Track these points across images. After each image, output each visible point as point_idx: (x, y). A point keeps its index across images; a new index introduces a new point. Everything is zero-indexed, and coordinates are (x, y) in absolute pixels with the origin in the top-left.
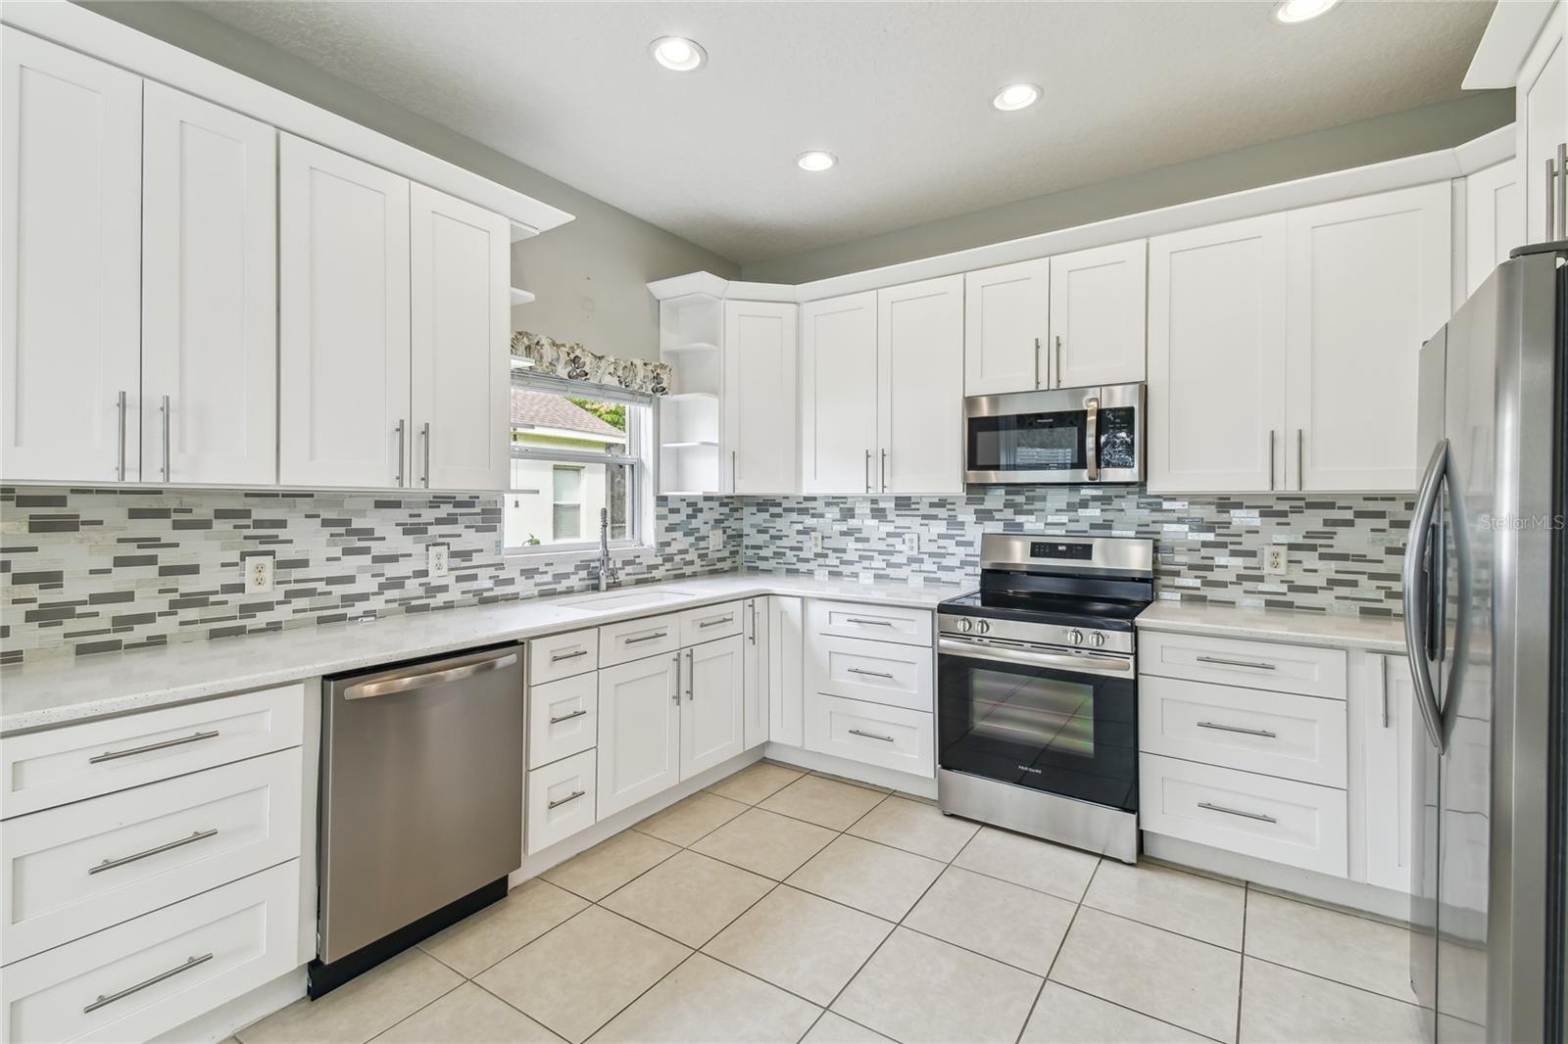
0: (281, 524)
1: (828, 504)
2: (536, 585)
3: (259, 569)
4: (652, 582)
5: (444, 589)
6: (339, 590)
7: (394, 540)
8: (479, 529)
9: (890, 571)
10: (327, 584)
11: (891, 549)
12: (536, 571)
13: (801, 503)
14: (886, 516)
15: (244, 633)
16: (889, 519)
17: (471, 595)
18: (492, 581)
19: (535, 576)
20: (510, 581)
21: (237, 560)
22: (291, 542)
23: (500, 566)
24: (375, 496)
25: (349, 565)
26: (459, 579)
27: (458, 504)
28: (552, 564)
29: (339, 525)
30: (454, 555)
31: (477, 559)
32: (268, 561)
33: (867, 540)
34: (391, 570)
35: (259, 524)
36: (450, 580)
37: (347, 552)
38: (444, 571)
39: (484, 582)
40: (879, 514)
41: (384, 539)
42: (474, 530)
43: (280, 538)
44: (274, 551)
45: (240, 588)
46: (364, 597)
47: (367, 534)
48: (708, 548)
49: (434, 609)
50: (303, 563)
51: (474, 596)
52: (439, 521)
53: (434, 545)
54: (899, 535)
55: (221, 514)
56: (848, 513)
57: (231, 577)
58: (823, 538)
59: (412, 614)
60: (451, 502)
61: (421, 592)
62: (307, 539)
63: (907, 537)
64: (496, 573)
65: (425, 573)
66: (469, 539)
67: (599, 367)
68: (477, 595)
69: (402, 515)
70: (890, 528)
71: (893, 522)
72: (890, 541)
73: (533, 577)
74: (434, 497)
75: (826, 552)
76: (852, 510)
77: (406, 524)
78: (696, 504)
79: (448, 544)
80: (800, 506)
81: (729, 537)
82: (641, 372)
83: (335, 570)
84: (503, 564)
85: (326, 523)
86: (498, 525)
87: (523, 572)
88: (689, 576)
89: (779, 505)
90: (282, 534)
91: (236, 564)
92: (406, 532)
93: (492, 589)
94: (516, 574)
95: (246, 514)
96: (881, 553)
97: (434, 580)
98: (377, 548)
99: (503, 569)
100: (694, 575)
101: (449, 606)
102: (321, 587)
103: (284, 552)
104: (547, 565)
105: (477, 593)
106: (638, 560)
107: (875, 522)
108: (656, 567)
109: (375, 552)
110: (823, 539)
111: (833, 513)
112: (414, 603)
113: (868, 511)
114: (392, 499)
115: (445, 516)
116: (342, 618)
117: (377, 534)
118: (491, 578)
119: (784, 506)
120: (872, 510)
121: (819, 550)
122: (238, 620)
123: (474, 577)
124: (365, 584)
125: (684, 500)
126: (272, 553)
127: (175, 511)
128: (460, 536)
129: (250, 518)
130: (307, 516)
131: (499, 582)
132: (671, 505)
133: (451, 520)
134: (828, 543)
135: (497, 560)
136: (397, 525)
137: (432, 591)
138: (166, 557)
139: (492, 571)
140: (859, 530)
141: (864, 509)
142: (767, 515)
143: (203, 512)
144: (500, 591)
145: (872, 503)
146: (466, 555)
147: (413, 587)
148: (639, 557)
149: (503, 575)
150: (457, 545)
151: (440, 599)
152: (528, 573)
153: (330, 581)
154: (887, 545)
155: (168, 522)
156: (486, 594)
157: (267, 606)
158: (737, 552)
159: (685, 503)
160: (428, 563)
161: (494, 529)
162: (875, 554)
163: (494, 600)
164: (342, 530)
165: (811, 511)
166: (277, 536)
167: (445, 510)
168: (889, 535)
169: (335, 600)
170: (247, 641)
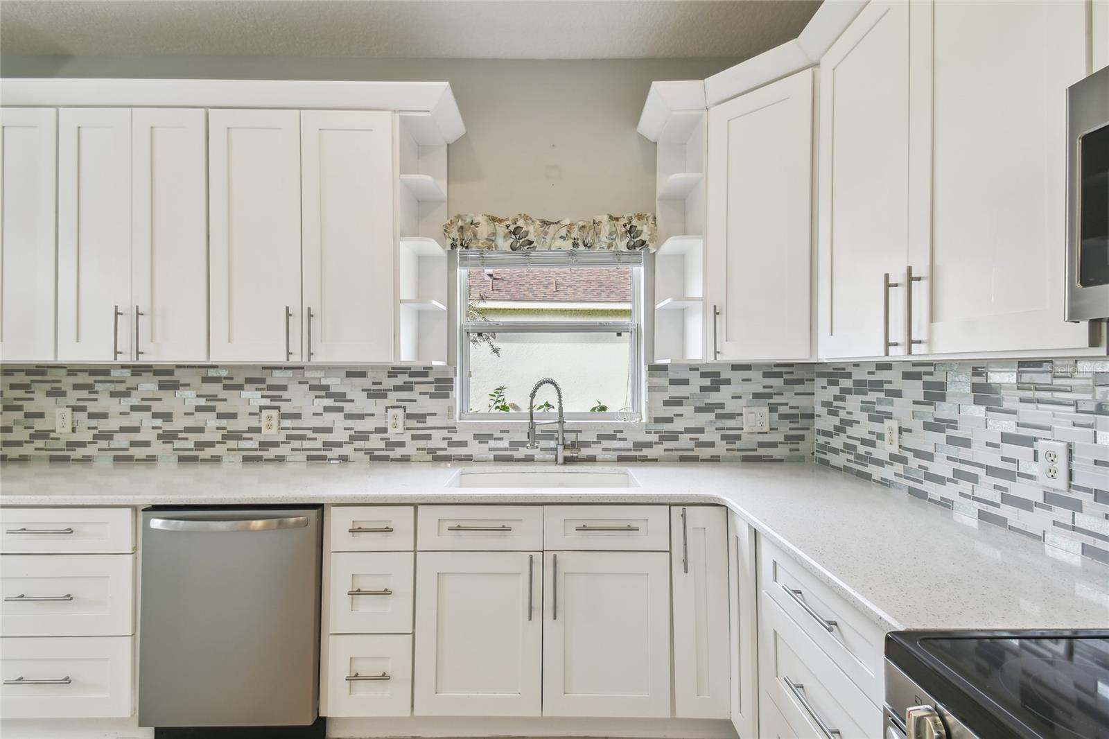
0: (284, 388)
1: (907, 376)
2: (490, 449)
3: (270, 418)
4: (643, 461)
5: (402, 444)
6: (322, 437)
7: (361, 403)
8: (432, 396)
9: (1006, 511)
10: (313, 432)
11: (1011, 467)
12: (490, 437)
13: (873, 373)
14: (998, 402)
15: (262, 460)
16: (1006, 405)
17: (426, 452)
18: (446, 442)
19: (490, 441)
20: (463, 444)
21: (258, 411)
22: (290, 400)
23: (452, 429)
24: (346, 368)
25: (328, 419)
26: (414, 437)
27: (413, 374)
28: (508, 432)
29: (320, 389)
30: (409, 417)
31: (430, 421)
32: (274, 413)
33: (966, 443)
34: (359, 426)
35: (270, 388)
36: (407, 437)
37: (327, 409)
38: (400, 429)
39: (437, 441)
40: (984, 394)
41: (353, 401)
42: (428, 396)
43: (283, 398)
44: (280, 407)
45: (258, 430)
46: (339, 444)
47: (341, 397)
48: (742, 429)
49: (393, 460)
50: (297, 416)
51: (428, 453)
52: (397, 388)
53: (392, 407)
54: (1028, 441)
55: (249, 381)
56: (935, 393)
57: (254, 422)
58: (901, 430)
59: (375, 462)
60: (406, 373)
61: (382, 445)
62: (300, 399)
63: (1041, 446)
64: (449, 435)
65: (385, 430)
66: (424, 404)
67: (546, 234)
68: (431, 453)
69: (366, 383)
70: (1007, 425)
71: (1014, 413)
72: (1010, 450)
73: (487, 442)
74: (392, 368)
75: (905, 454)
76: (942, 386)
77: (370, 390)
78: (718, 374)
79: (405, 408)
80: (872, 378)
81: (782, 417)
82: (606, 228)
83: (318, 422)
84: (455, 428)
85: (312, 388)
86: (450, 392)
87: (476, 437)
88: (703, 460)
89: (849, 376)
90: (285, 395)
91: (256, 414)
92: (369, 396)
93: (445, 449)
94: (468, 437)
95: (262, 381)
96: (991, 471)
97: (393, 435)
98: (348, 408)
99: (456, 432)
100: (715, 459)
101: (406, 459)
102: (310, 434)
103: (286, 408)
104: (501, 432)
105: (432, 451)
106: (619, 435)
107: (980, 411)
108: (649, 445)
109: (347, 411)
110: (900, 432)
111: (915, 390)
112: (377, 453)
113: (968, 389)
114: (359, 370)
115: (402, 384)
116: (324, 458)
117: (348, 397)
118: (444, 439)
119: (855, 377)
120: (975, 388)
121: (896, 450)
122: (258, 452)
123: (428, 437)
124: (340, 435)
125: (698, 369)
126: (278, 408)
127: (225, 378)
128: (415, 401)
129: (265, 383)
130: (300, 383)
131: (452, 444)
132: (672, 375)
133: (408, 387)
134: (908, 440)
135: (450, 423)
136: (363, 390)
137: (391, 445)
138: (221, 407)
139: (445, 433)
140: (953, 424)
141: (960, 385)
142: (835, 390)
143: (239, 380)
144: (453, 451)
145: (974, 375)
146: (421, 417)
147: (375, 442)
148: (622, 432)
149: (456, 437)
150: (411, 408)
151: (398, 452)
152: (482, 438)
153: (316, 430)
154: (1003, 459)
155: (221, 385)
156: (439, 453)
157: (276, 444)
158: (802, 438)
159: (698, 373)
160: (387, 422)
161: (447, 396)
162: (981, 472)
163: (447, 459)
164: (323, 393)
165: (886, 386)
166: (281, 396)
167: (401, 379)
168: (1006, 438)
169: (319, 444)
170: (264, 466)
